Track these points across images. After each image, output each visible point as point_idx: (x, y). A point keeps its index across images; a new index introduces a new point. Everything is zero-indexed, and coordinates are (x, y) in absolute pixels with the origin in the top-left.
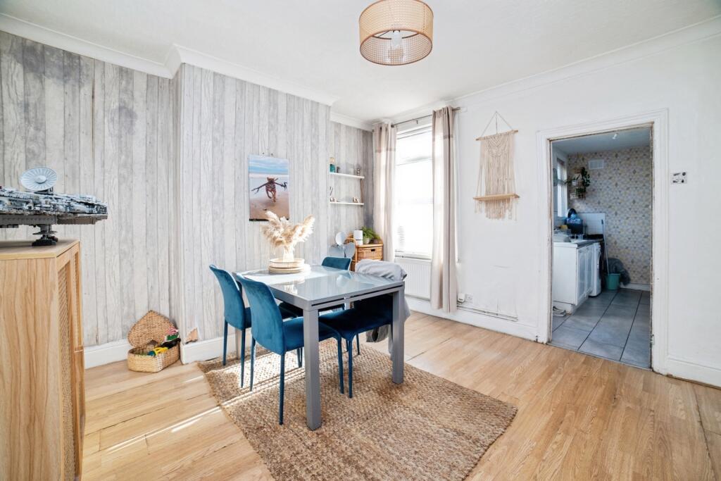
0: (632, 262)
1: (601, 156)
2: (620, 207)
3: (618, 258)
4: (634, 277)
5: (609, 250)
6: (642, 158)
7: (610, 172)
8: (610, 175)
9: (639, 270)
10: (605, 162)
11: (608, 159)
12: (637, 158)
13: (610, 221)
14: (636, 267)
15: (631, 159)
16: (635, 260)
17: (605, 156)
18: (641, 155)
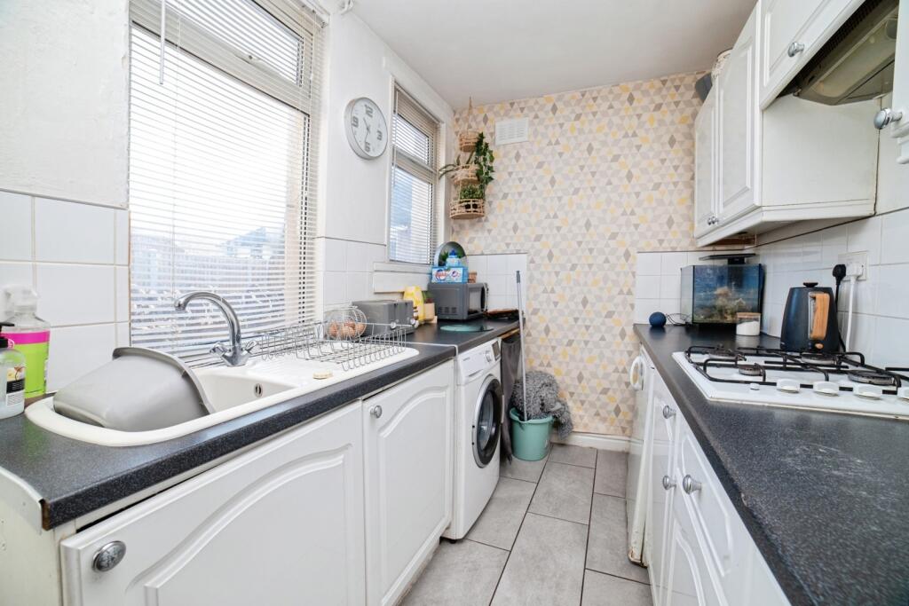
0: (580, 378)
1: (522, 109)
2: (558, 239)
3: (550, 371)
4: (581, 417)
5: (534, 348)
6: (605, 114)
7: (541, 151)
8: (541, 158)
9: (593, 398)
10: (531, 124)
11: (536, 117)
12: (594, 114)
13: (537, 275)
14: (587, 391)
15: (583, 118)
16: (586, 375)
17: (531, 109)
18: (605, 106)
